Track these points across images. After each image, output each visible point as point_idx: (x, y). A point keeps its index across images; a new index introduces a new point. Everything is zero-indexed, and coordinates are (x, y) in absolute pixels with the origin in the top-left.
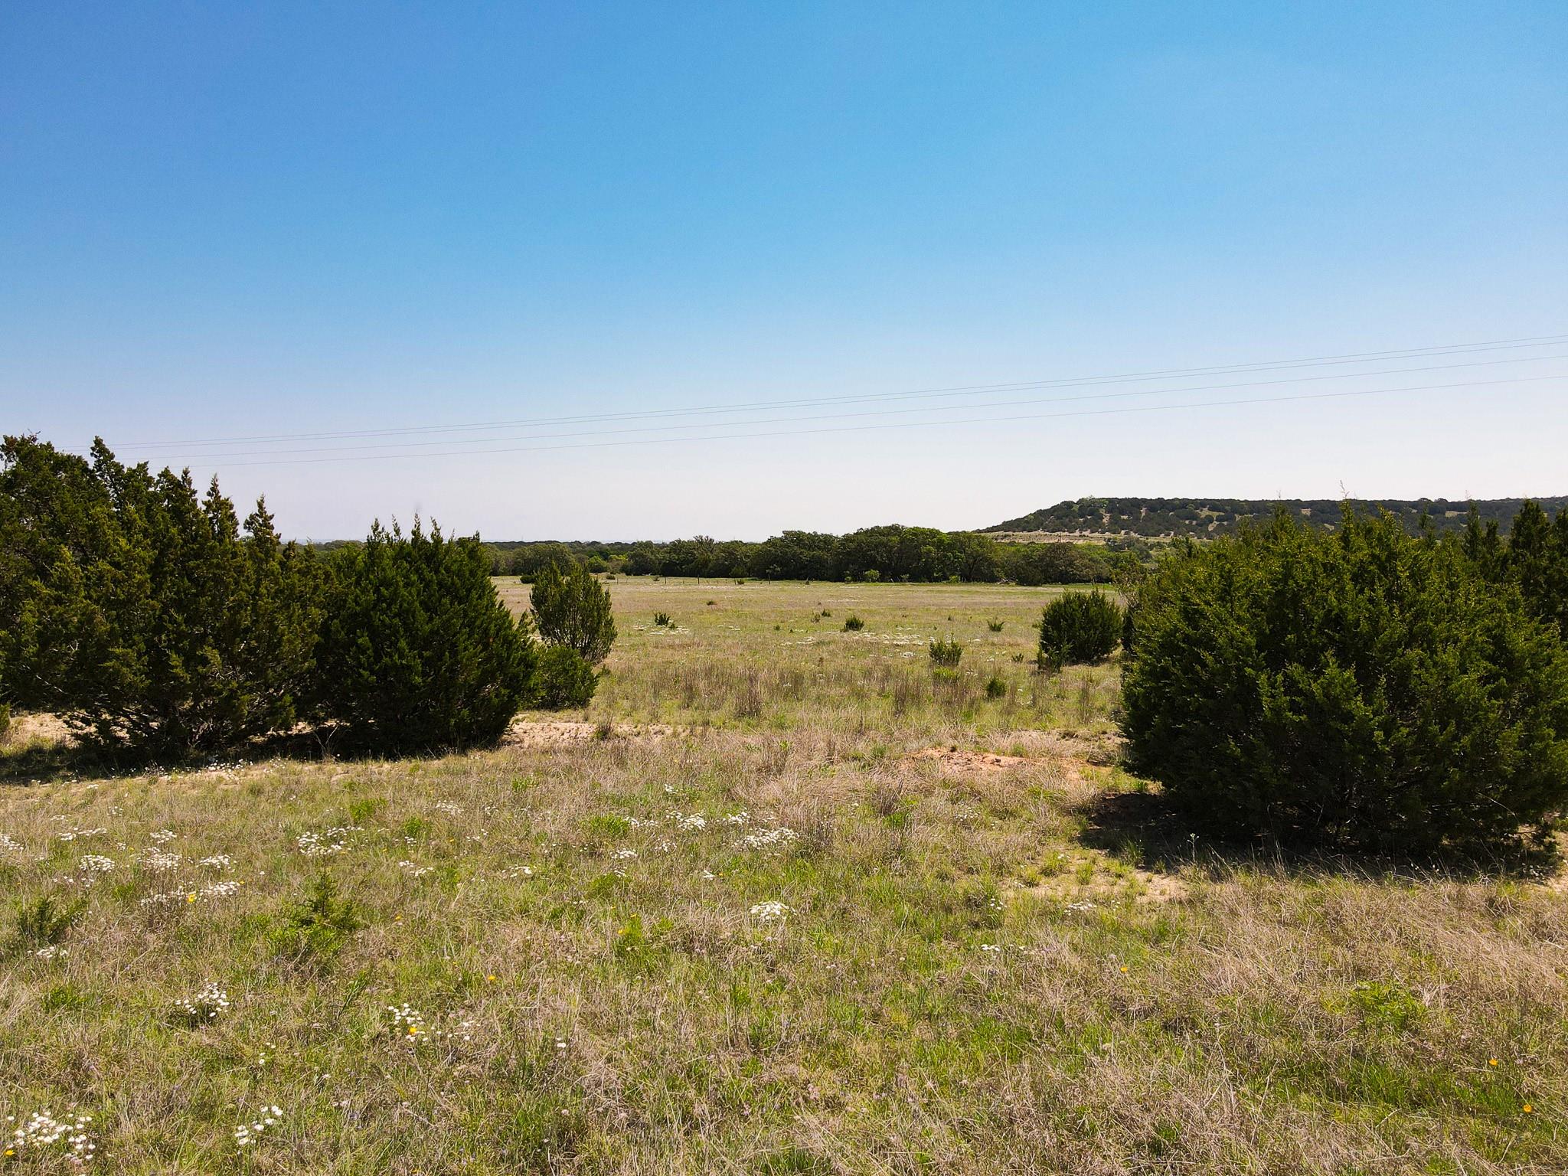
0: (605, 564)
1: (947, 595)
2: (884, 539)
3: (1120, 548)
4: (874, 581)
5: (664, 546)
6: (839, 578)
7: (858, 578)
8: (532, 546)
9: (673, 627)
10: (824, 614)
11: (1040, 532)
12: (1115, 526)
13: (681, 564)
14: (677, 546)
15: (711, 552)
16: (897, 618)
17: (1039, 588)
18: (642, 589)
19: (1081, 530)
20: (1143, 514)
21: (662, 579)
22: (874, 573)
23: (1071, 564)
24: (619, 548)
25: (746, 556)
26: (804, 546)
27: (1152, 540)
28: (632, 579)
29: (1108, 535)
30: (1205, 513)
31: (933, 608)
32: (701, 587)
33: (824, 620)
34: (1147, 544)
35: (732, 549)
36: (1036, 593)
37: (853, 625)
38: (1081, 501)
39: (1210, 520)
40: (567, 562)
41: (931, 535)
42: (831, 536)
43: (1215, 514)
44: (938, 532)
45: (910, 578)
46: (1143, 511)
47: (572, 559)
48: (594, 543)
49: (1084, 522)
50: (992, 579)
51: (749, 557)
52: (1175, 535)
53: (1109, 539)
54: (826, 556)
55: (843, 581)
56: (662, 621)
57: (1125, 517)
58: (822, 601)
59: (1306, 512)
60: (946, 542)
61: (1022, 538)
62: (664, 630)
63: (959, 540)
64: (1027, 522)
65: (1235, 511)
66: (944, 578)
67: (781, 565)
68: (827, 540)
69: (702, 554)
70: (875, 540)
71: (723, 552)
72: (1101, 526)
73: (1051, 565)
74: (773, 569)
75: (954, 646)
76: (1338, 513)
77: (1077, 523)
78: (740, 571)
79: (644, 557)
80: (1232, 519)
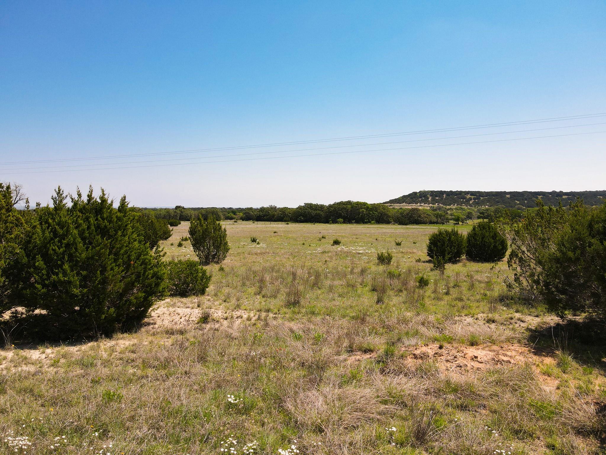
0: (234, 216)
1: (371, 229)
2: (345, 206)
3: (436, 210)
4: (341, 223)
5: (257, 209)
6: (327, 222)
7: (335, 222)
8: (205, 209)
9: (258, 243)
10: (323, 237)
11: (404, 204)
12: (434, 202)
13: (264, 216)
14: (262, 209)
15: (276, 212)
16: (354, 239)
17: (407, 226)
18: (248, 226)
19: (420, 203)
20: (444, 197)
21: (256, 222)
22: (341, 220)
23: (420, 216)
24: (240, 210)
25: (289, 213)
26: (313, 209)
27: (448, 207)
28: (244, 222)
29: (431, 205)
30: (469, 196)
31: (368, 235)
32: (271, 225)
33: (323, 240)
34: (446, 209)
35: (284, 210)
36: (407, 228)
37: (336, 243)
38: (420, 192)
39: (471, 199)
40: (219, 215)
41: (364, 205)
42: (323, 205)
43: (473, 197)
44: (367, 203)
45: (355, 222)
46: (445, 195)
47: (221, 214)
48: (230, 208)
49: (421, 200)
50: (388, 222)
51: (291, 213)
52: (457, 205)
53: (431, 207)
54: (321, 213)
55: (329, 223)
56: (254, 240)
57: (438, 198)
58: (321, 231)
59: (508, 196)
60: (370, 207)
61: (397, 206)
62: (254, 245)
63: (375, 207)
64: (399, 200)
65: (480, 196)
66: (369, 222)
67: (303, 217)
68: (322, 207)
69: (272, 212)
70: (341, 206)
71: (280, 211)
72: (428, 201)
73: (411, 217)
74: (301, 218)
75: (389, 255)
76: (521, 196)
77: (419, 200)
78: (287, 219)
79: (249, 213)
80: (479, 199)
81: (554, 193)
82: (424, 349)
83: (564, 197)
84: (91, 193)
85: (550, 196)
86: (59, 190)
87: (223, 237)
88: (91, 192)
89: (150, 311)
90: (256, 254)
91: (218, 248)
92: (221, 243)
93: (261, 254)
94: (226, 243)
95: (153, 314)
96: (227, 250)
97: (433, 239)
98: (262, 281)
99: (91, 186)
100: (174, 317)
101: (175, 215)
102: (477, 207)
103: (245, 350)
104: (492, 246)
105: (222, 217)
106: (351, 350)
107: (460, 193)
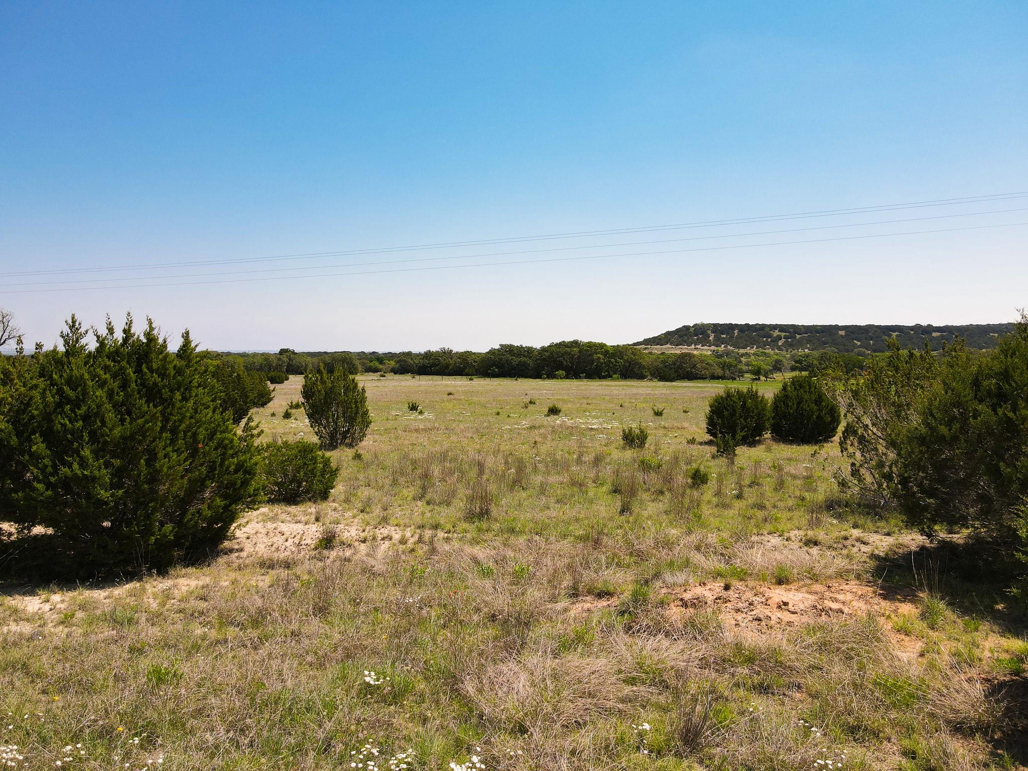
0: (381, 366)
1: (613, 388)
2: (568, 350)
3: (721, 356)
4: (561, 378)
5: (420, 354)
6: (537, 376)
7: (551, 376)
8: (330, 355)
9: (421, 413)
10: (531, 402)
11: (668, 346)
12: (718, 342)
13: (431, 367)
14: (428, 355)
15: (451, 359)
16: (584, 406)
17: (674, 383)
18: (403, 384)
19: (695, 345)
20: (736, 334)
21: (417, 377)
22: (561, 373)
23: (694, 366)
24: (390, 356)
25: (474, 361)
26: (514, 355)
27: (742, 351)
28: (397, 377)
29: (713, 348)
30: (776, 333)
31: (607, 398)
32: (444, 382)
33: (531, 407)
34: (739, 354)
35: (465, 356)
36: (674, 387)
37: (554, 411)
38: (695, 325)
39: (780, 338)
40: (354, 365)
41: (600, 347)
42: (532, 348)
43: (783, 334)
44: (605, 345)
45: (586, 376)
46: (736, 332)
47: (357, 362)
48: (374, 353)
49: (698, 339)
50: (641, 377)
51: (476, 362)
52: (757, 348)
53: (714, 351)
54: (529, 361)
55: (541, 378)
56: (413, 408)
57: (724, 336)
58: (528, 392)
59: (842, 333)
60: (611, 352)
61: (657, 350)
62: (414, 415)
63: (619, 351)
64: (660, 339)
65: (796, 333)
66: (608, 376)
67: (498, 367)
68: (529, 351)
69: (445, 360)
70: (562, 350)
71: (459, 358)
72: (709, 342)
73: (680, 367)
74: (493, 370)
75: (642, 432)
76: (863, 333)
77: (693, 340)
78: (470, 371)
79: (406, 362)
80: (794, 337)
81: (918, 328)
82: (699, 591)
83: (935, 334)
84: (130, 327)
85: (912, 332)
86: (74, 322)
87: (361, 402)
88: (130, 324)
89: (232, 528)
90: (417, 431)
91: (351, 420)
92: (357, 413)
93: (425, 430)
94: (366, 413)
95: (238, 533)
96: (367, 424)
97: (716, 404)
98: (426, 476)
99: (129, 314)
100: (275, 539)
101: (280, 365)
102: (791, 352)
103: (394, 594)
104: (815, 417)
105: (360, 368)
106: (575, 594)
107: (763, 327)
